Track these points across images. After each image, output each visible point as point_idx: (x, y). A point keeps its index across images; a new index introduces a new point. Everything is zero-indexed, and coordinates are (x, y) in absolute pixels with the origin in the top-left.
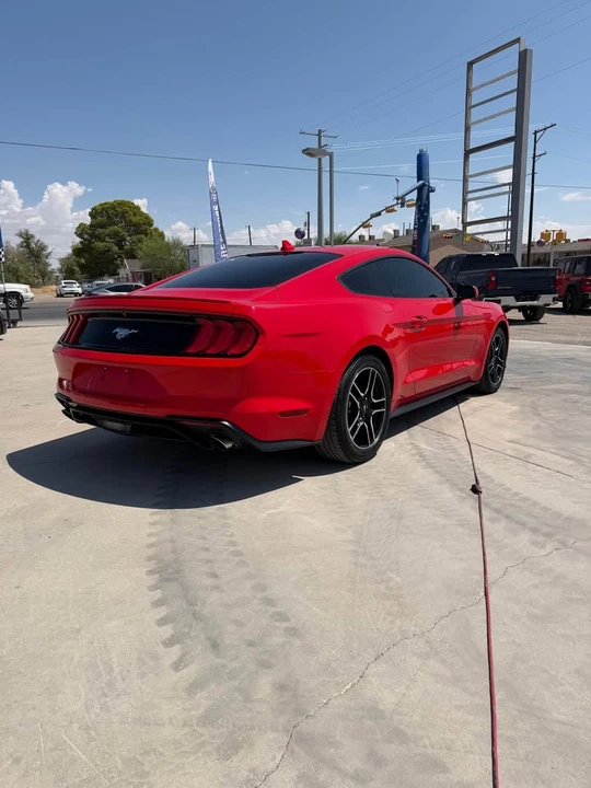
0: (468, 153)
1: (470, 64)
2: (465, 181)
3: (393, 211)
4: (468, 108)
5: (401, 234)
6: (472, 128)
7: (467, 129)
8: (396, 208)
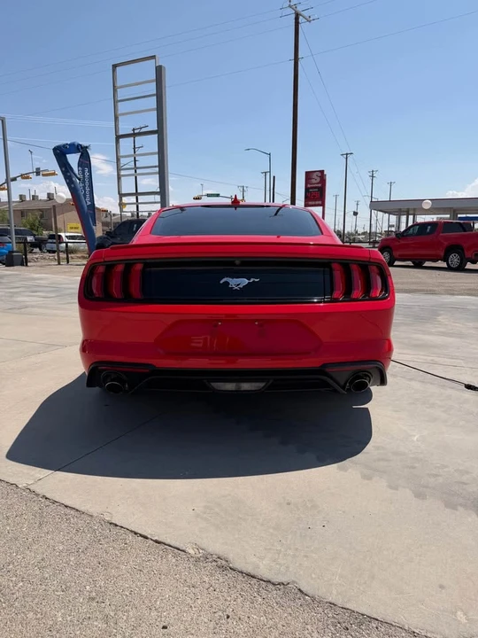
0: (118, 137)
1: (115, 66)
2: (118, 160)
3: (28, 178)
4: (116, 102)
5: (28, 199)
6: (120, 118)
7: (116, 119)
8: (31, 175)
